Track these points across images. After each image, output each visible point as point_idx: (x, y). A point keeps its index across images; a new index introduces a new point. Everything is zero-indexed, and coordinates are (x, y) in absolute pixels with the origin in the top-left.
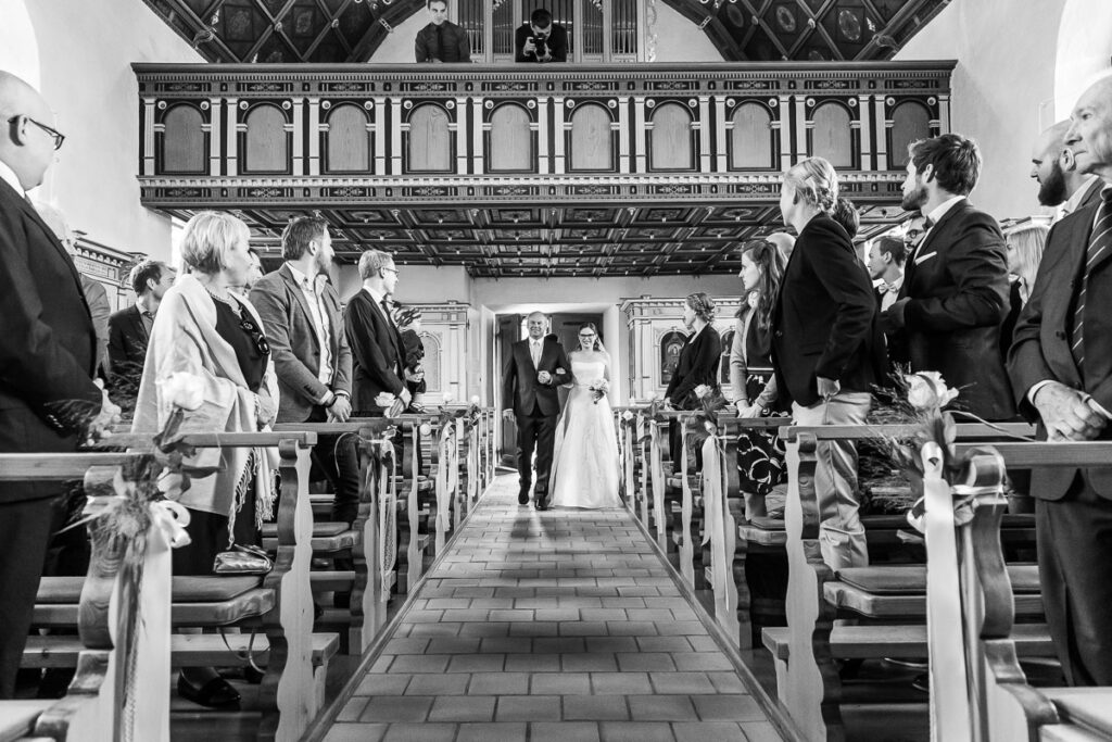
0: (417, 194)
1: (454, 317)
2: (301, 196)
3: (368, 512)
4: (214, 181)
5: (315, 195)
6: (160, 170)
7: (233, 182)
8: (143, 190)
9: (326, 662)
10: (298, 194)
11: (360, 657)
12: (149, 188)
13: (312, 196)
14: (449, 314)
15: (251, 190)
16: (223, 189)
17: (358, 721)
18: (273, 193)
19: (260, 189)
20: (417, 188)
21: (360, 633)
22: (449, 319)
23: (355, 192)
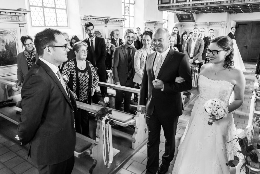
0: (214, 4)
1: (223, 25)
2: (188, 6)
3: (193, 79)
4: (171, 4)
5: (191, 5)
6: (162, 3)
7: (175, 4)
8: (158, 7)
9: (185, 99)
10: (187, 6)
11: (190, 99)
12: (160, 7)
13: (190, 6)
14: (222, 24)
15: (178, 5)
16: (173, 6)
17: (188, 107)
18: (182, 6)
19: (180, 5)
20: (214, 2)
21: (190, 96)
22: (222, 26)
23: (199, 4)
